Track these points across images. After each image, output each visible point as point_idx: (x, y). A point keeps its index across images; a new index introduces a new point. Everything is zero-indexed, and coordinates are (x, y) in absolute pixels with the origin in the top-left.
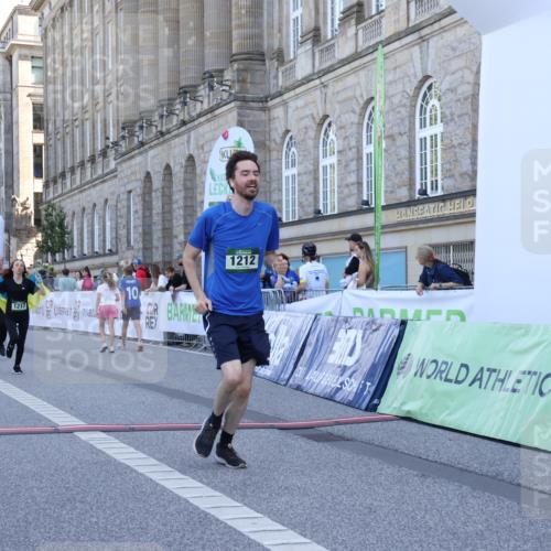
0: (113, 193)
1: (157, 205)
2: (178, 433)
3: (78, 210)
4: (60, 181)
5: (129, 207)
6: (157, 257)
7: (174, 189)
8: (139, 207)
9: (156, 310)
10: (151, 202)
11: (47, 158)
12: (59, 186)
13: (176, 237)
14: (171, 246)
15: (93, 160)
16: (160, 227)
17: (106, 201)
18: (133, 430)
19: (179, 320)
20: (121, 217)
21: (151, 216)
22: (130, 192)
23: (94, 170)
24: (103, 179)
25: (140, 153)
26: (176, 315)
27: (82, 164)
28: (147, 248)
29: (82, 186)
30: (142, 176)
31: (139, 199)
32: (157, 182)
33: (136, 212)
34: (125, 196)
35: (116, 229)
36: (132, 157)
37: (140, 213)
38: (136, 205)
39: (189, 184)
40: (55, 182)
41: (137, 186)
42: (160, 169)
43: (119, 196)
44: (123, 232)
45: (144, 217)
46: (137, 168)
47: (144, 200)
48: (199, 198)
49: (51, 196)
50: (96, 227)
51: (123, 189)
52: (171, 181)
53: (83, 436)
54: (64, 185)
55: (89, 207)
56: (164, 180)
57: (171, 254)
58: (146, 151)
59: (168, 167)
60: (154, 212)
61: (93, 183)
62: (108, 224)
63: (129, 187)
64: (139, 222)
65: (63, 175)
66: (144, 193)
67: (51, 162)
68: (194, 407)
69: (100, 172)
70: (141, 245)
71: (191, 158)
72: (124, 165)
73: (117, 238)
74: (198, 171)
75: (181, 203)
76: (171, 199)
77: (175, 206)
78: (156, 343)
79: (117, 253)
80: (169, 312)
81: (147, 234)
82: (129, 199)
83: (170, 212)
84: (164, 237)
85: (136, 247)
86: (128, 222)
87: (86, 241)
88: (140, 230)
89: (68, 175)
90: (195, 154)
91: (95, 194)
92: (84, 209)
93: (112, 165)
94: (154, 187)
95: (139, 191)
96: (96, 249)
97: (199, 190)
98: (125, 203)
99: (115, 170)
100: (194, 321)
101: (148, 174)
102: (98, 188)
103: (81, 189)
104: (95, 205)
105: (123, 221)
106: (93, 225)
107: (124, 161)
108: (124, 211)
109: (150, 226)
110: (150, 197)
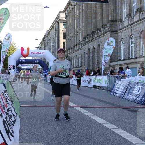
0: (81, 53)
1: (91, 56)
2: (98, 108)
3: (73, 57)
4: (69, 50)
5: (84, 56)
6: (91, 68)
7: (95, 52)
8: (87, 56)
9: (91, 80)
10: (89, 55)
11: (66, 45)
12: (69, 51)
13: (95, 63)
14: (94, 65)
15: (76, 45)
16: (91, 61)
17: (79, 55)
18: (87, 107)
19: (96, 82)
20: (83, 58)
21: (89, 58)
22: (85, 53)
23: (76, 48)
24: (78, 50)
25: (87, 44)
26: (96, 81)
27: (74, 47)
28: (88, 66)
29: (74, 51)
30: (87, 49)
31: (87, 54)
32: (91, 50)
33: (86, 57)
34: (84, 54)
35: (81, 61)
36: (86, 45)
37: (87, 57)
38: (86, 56)
39: (98, 51)
40: (68, 50)
41: (86, 51)
42: (92, 47)
43: (82, 54)
44: (83, 62)
45: (88, 58)
46: (86, 47)
47: (88, 55)
48: (101, 54)
49: (67, 54)
50: (77, 61)
51: (83, 52)
52: (94, 50)
53: (76, 108)
54: (70, 51)
55: (75, 56)
56: (93, 50)
57: (94, 67)
58: (89, 43)
59: (94, 47)
60: (90, 57)
61: (76, 51)
62: (80, 60)
63: (84, 52)
64: (87, 60)
65: (70, 49)
66: (88, 53)
67: (67, 46)
68: (101, 102)
69: (78, 48)
70: (87, 65)
71: (99, 45)
72: (84, 47)
73: (81, 63)
74: (101, 48)
75: (97, 55)
76: (94, 54)
77: (95, 56)
78: (91, 87)
79: (81, 67)
80: (94, 80)
81: (88, 62)
82: (84, 55)
83: (94, 57)
84: (92, 63)
85: (86, 65)
86: (84, 60)
87: (74, 64)
88: (87, 61)
89: (71, 49)
90: (100, 44)
91: (77, 53)
92: (74, 57)
93: (81, 47)
94: (90, 52)
95: (87, 52)
96: (77, 66)
97: (101, 52)
98: (83, 55)
99: (81, 48)
100: (100, 83)
101: (89, 49)
102: (77, 52)
103: (74, 52)
104: (77, 56)
105: (83, 59)
106: (76, 60)
107: (84, 46)
108: (83, 57)
109: (89, 61)
110: (89, 54)
